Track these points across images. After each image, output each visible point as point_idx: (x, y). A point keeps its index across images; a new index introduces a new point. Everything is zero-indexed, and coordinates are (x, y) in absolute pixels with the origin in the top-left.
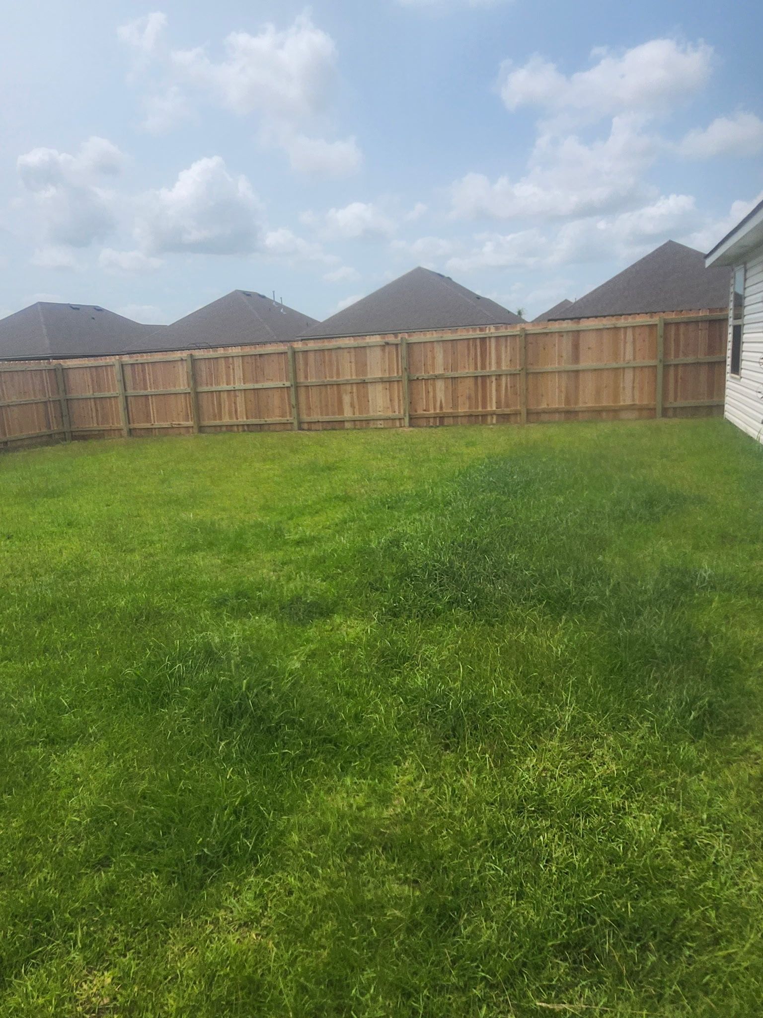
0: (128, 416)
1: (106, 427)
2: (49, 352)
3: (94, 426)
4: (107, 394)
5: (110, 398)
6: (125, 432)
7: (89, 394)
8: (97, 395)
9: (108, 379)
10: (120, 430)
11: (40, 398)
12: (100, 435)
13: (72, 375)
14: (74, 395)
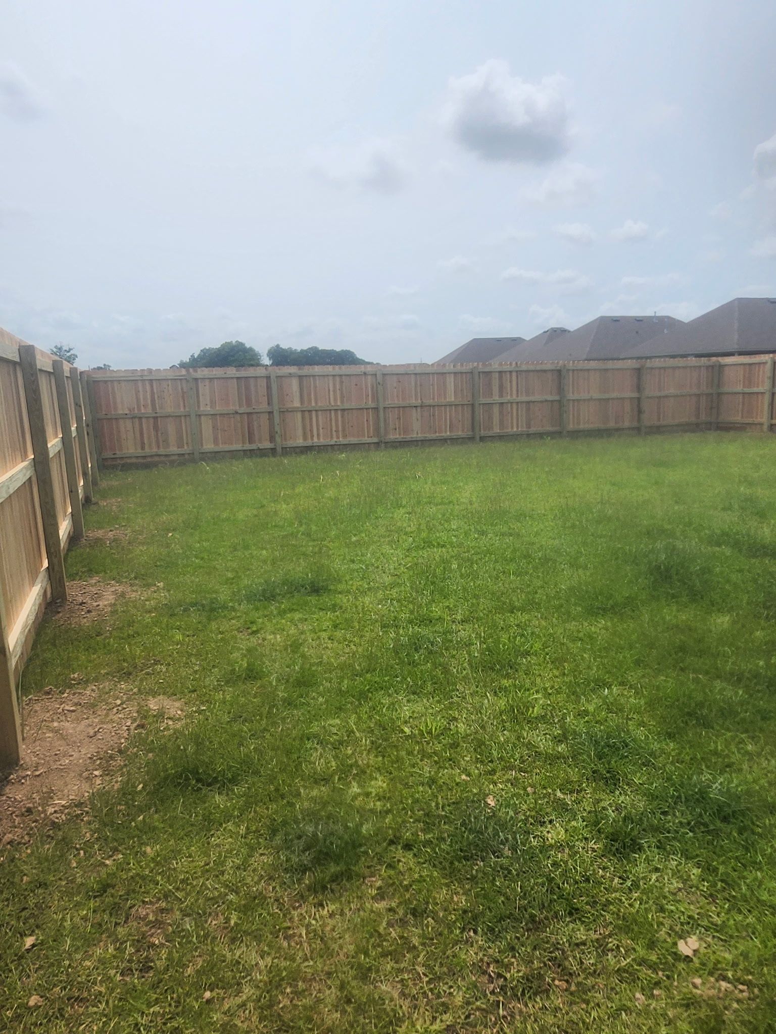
0: (772, 412)
1: (750, 421)
2: (736, 346)
3: (738, 418)
4: (755, 390)
5: (758, 393)
6: (765, 427)
7: (739, 389)
8: (747, 390)
9: (758, 375)
10: (761, 424)
11: (695, 391)
12: (739, 428)
13: (727, 370)
14: (726, 389)
